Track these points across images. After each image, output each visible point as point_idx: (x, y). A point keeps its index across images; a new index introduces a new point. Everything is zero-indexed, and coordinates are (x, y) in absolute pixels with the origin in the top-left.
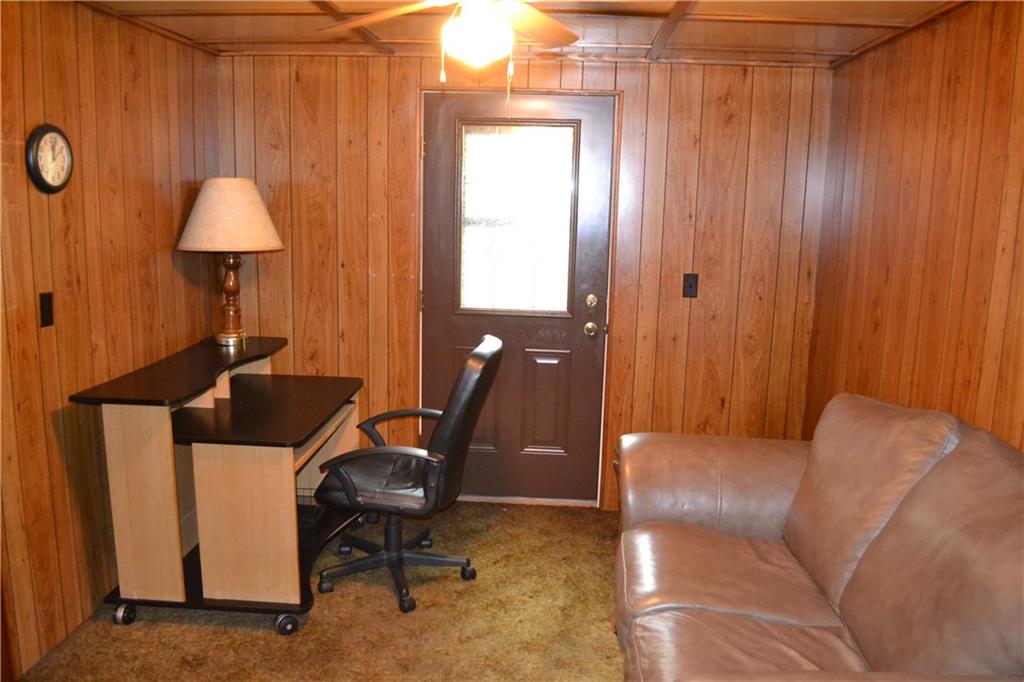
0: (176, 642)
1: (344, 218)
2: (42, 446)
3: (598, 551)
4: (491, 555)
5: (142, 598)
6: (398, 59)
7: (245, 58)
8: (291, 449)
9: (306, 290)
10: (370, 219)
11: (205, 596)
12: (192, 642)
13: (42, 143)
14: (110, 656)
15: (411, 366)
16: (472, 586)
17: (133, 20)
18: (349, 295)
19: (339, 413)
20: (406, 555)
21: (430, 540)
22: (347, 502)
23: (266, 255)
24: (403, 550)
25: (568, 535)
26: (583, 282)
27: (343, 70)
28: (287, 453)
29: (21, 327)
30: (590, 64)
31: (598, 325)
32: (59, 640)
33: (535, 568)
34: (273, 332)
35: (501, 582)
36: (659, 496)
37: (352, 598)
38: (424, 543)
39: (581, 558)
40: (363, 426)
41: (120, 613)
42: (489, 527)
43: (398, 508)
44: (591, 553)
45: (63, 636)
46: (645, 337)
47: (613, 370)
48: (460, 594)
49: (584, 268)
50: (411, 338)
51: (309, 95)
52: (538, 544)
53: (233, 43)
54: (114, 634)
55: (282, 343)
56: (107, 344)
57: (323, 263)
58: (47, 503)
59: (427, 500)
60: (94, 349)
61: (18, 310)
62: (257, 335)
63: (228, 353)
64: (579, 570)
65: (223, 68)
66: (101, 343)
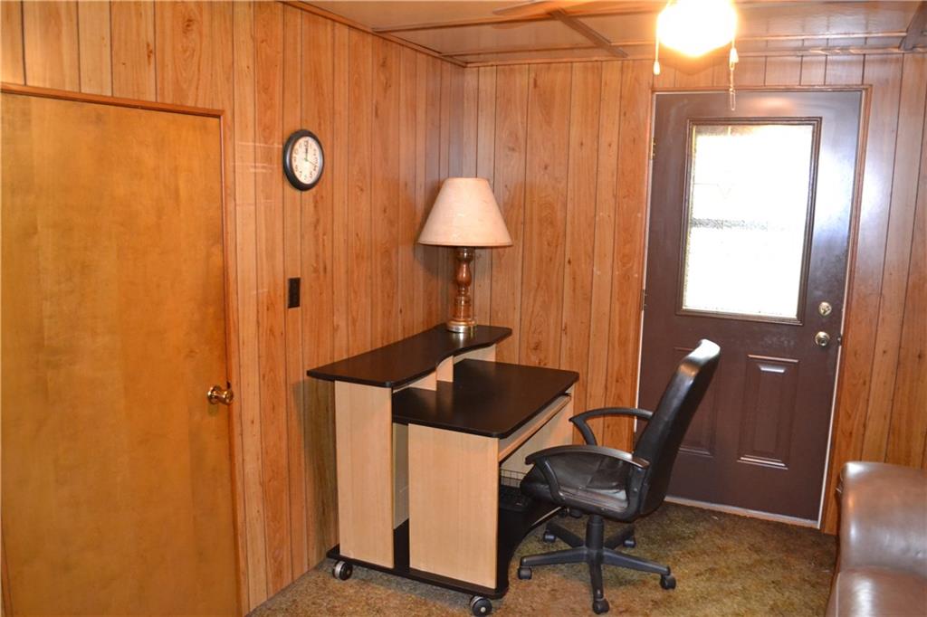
0: (380, 605)
1: (573, 217)
2: (282, 411)
3: (814, 579)
4: (694, 566)
5: (358, 559)
6: (631, 62)
7: (488, 68)
8: (497, 439)
9: (534, 284)
10: (597, 219)
11: (411, 566)
12: (394, 608)
13: (297, 146)
14: (322, 608)
15: (630, 364)
16: (670, 596)
17: (385, 36)
18: (574, 290)
19: (553, 404)
20: (605, 553)
21: (634, 540)
22: (550, 496)
23: (500, 250)
24: (604, 548)
25: (781, 555)
26: (816, 288)
27: (578, 76)
28: (492, 442)
29: (271, 307)
30: (835, 58)
31: (830, 335)
32: (285, 585)
33: (740, 588)
34: (500, 323)
35: (701, 597)
36: (888, 537)
37: (548, 589)
38: (627, 542)
39: (792, 585)
40: (575, 420)
41: (338, 569)
42: (697, 534)
43: (599, 508)
44: (805, 580)
45: (290, 581)
46: (884, 352)
47: (845, 385)
48: (656, 603)
49: (818, 274)
50: (632, 335)
51: (545, 101)
52: (747, 561)
53: (479, 54)
54: (330, 586)
55: (507, 333)
56: (347, 325)
57: (551, 259)
58: (284, 462)
59: (629, 504)
60: (335, 329)
61: (269, 292)
62: (488, 324)
63: (458, 340)
64: (788, 598)
65: (470, 79)
66: (343, 324)
